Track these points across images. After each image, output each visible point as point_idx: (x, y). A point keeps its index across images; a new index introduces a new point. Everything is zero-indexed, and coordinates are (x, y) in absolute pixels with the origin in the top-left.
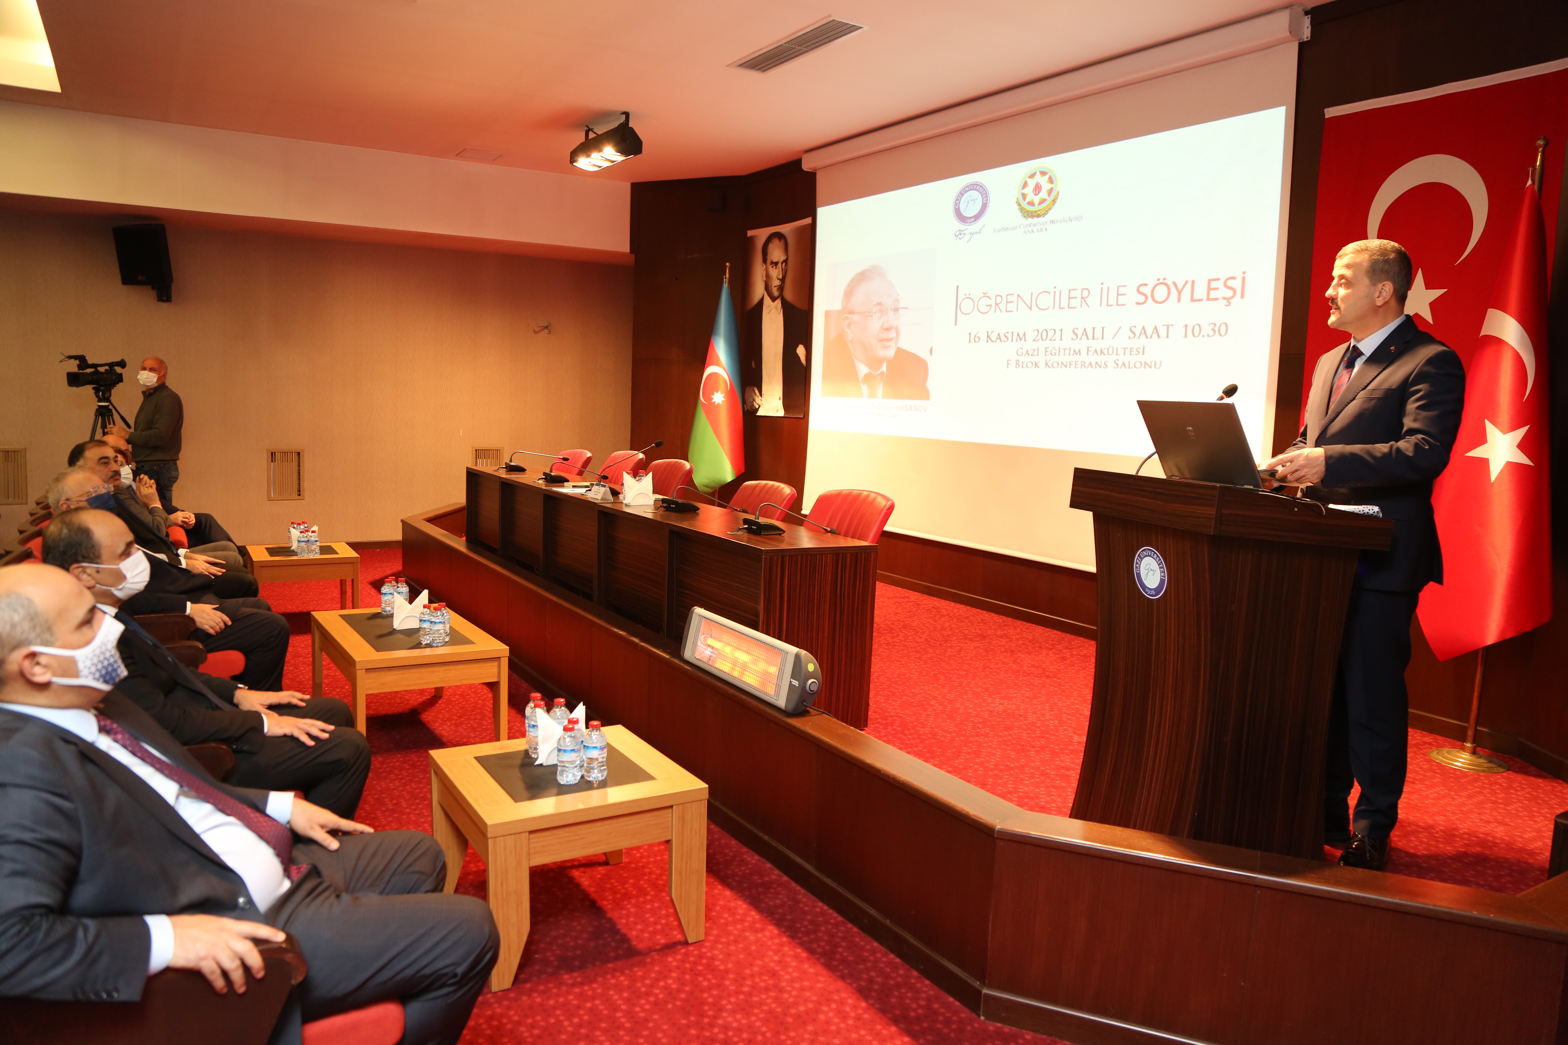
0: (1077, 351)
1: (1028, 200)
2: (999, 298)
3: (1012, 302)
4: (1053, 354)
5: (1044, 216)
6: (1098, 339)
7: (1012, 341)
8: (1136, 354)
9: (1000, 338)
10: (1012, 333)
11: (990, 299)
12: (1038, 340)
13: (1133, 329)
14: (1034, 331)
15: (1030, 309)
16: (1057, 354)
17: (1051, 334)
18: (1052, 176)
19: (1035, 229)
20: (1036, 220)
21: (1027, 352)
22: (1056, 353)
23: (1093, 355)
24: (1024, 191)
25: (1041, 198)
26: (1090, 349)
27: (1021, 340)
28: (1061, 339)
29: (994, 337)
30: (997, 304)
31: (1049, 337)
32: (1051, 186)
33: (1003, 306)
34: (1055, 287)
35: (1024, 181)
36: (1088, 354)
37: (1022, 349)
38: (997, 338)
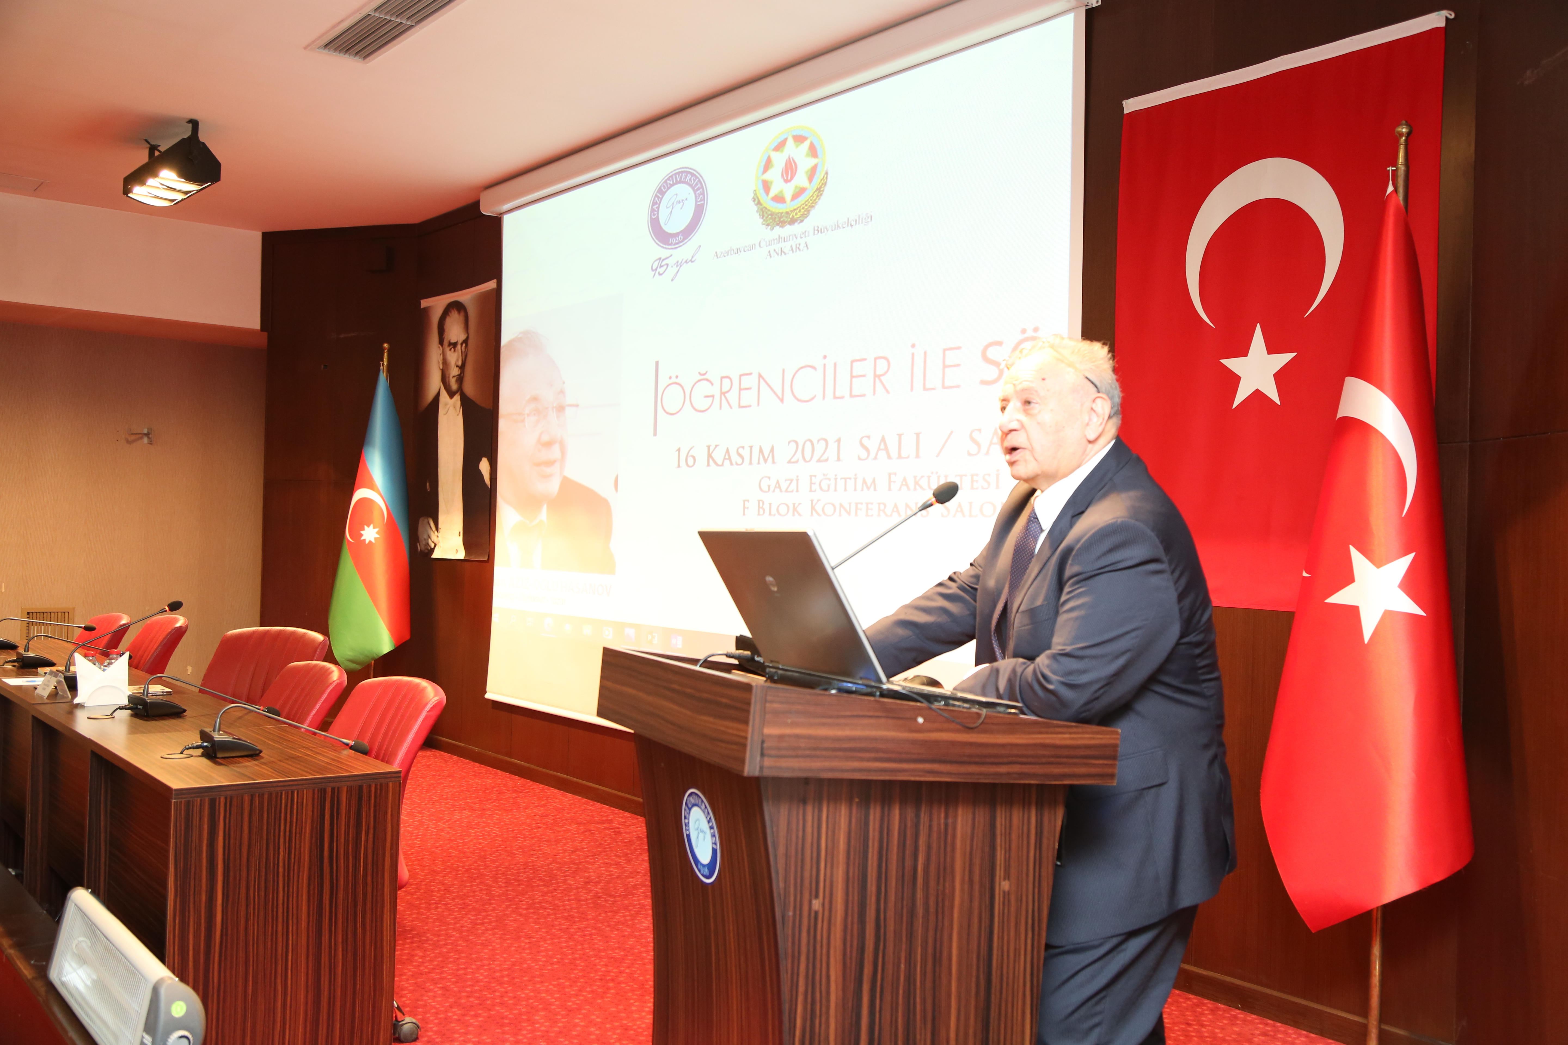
0: (869, 482)
1: (773, 193)
2: (726, 382)
3: (750, 389)
4: (825, 487)
5: (802, 221)
6: (908, 457)
7: (751, 463)
8: (983, 488)
9: (730, 459)
10: (751, 447)
11: (712, 384)
12: (797, 462)
13: (976, 435)
14: (789, 442)
15: (782, 400)
16: (832, 488)
17: (820, 447)
18: (816, 143)
19: (786, 246)
20: (788, 230)
21: (778, 485)
22: (829, 486)
23: (900, 490)
24: (767, 176)
25: (796, 187)
26: (893, 478)
27: (766, 461)
28: (839, 459)
29: (718, 456)
30: (723, 394)
31: (817, 456)
32: (813, 161)
33: (733, 396)
34: (825, 357)
35: (766, 158)
36: (890, 489)
37: (769, 478)
38: (725, 459)
